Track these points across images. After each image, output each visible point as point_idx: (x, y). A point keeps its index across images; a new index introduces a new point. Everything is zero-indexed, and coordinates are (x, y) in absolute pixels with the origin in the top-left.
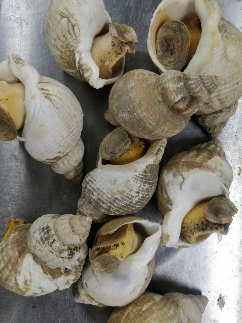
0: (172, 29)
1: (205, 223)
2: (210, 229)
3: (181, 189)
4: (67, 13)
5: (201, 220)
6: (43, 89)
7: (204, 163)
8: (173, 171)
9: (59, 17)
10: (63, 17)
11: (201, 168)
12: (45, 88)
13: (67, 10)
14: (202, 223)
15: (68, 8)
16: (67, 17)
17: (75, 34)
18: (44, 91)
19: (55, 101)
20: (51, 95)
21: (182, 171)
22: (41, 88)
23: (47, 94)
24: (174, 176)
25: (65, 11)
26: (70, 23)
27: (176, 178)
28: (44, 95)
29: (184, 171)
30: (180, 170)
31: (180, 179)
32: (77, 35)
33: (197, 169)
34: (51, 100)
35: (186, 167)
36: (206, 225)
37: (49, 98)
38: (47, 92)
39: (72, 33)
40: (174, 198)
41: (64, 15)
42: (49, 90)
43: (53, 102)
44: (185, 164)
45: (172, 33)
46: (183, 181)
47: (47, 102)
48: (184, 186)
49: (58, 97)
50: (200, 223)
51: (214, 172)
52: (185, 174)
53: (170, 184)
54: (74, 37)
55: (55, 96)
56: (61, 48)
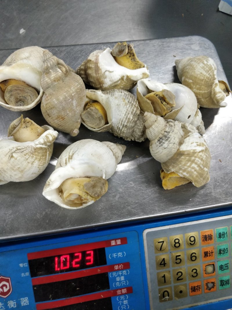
0: (10, 97)
1: (130, 55)
2: (132, 51)
3: (113, 72)
4: (9, 154)
5: (128, 57)
6: (66, 163)
7: (94, 62)
8: (103, 79)
9: (13, 159)
10: (12, 156)
11: (97, 62)
12: (65, 162)
13: (7, 154)
14: (130, 56)
15: (5, 154)
16: (12, 154)
17: (23, 149)
18: (67, 161)
19: (73, 152)
20: (69, 156)
21: (102, 73)
22: (65, 164)
23: (69, 158)
24: (106, 78)
25: (8, 156)
26: (16, 152)
27: (107, 76)
28: (70, 160)
29: (102, 72)
30: (101, 75)
31: (107, 73)
32: (23, 148)
33: (98, 65)
34: (73, 154)
35: (98, 71)
36: (131, 54)
37: (72, 156)
38: (67, 159)
39: (23, 150)
40: (119, 75)
41: (11, 156)
42: (66, 159)
43: (74, 152)
44: (97, 73)
45: (13, 97)
46: (108, 71)
47: (75, 156)
48: (111, 70)
49: (70, 151)
50: (130, 58)
51: (98, 56)
52: (103, 71)
53: (111, 79)
54: (25, 149)
55: (69, 153)
56: (33, 158)
